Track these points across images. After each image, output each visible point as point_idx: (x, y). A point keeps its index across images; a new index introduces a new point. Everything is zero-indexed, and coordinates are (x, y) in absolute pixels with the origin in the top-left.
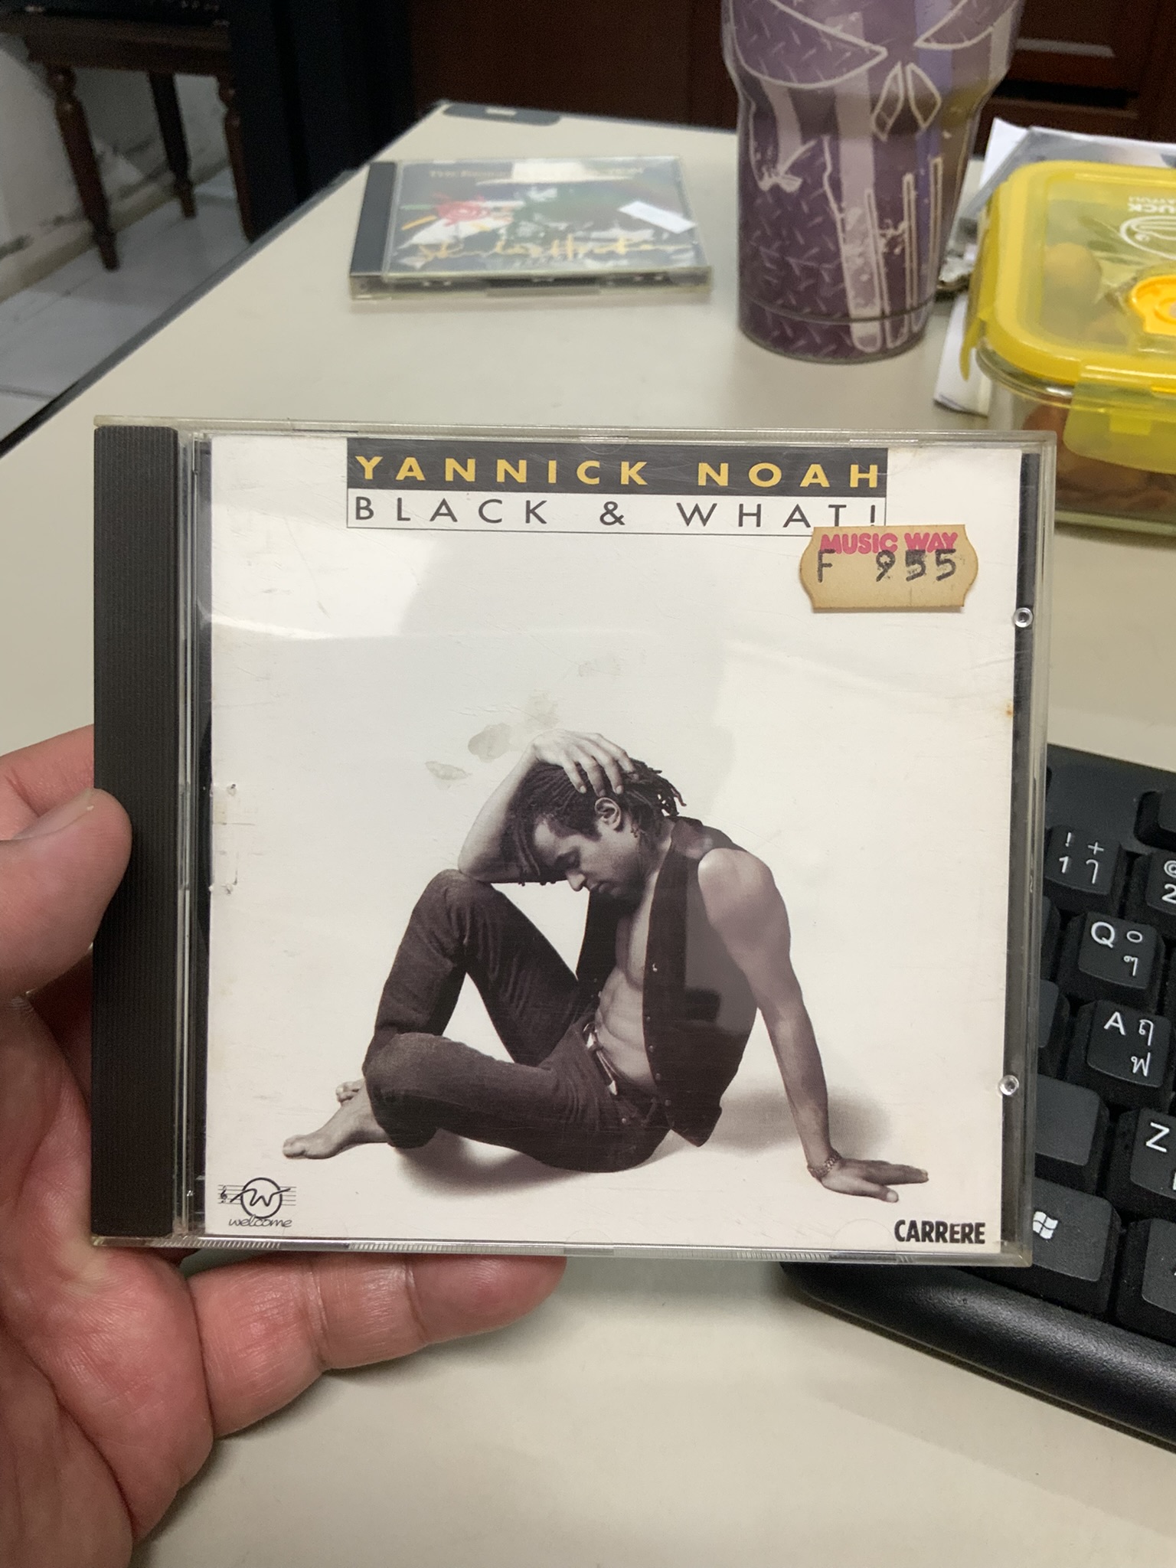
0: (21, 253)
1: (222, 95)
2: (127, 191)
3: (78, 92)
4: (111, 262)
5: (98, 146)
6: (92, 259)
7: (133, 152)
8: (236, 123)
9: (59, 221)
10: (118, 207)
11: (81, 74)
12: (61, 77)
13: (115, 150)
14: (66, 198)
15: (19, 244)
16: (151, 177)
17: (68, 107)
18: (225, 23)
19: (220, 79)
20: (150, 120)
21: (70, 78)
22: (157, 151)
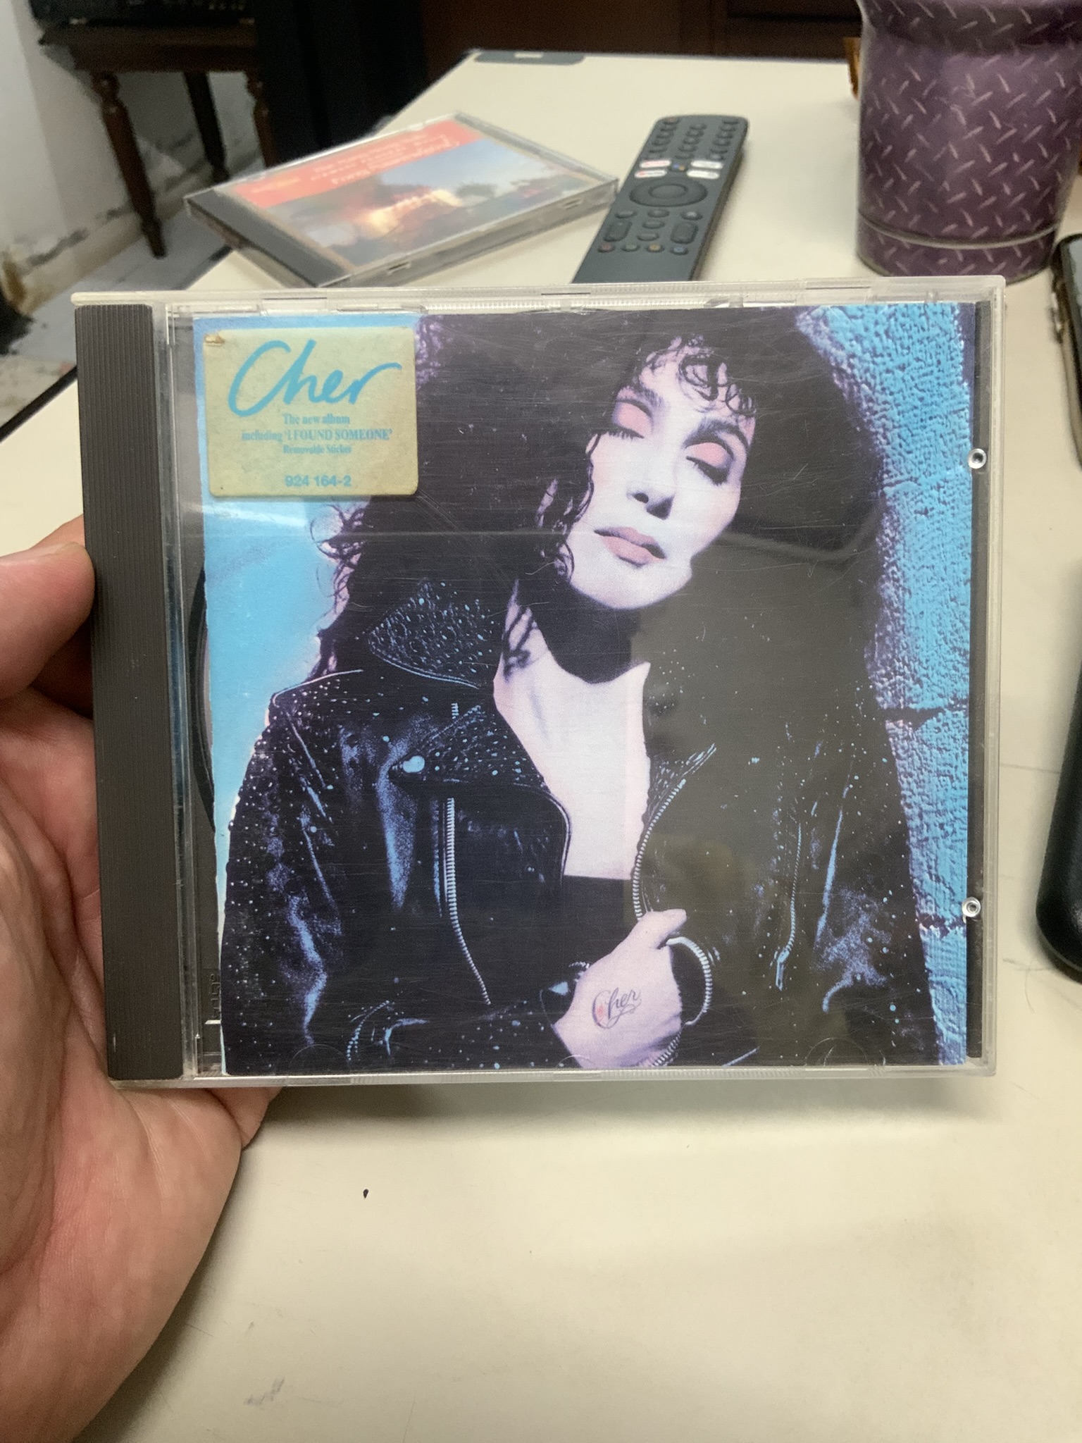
0: (81, 245)
1: (251, 87)
2: (172, 183)
3: (121, 95)
4: (158, 249)
5: (143, 145)
6: (141, 250)
7: (175, 147)
8: (265, 112)
9: (112, 214)
10: (163, 199)
11: (125, 79)
12: (105, 83)
13: (159, 147)
14: (116, 194)
15: (77, 237)
16: (192, 170)
17: (113, 110)
18: (251, 21)
19: (249, 74)
20: (188, 119)
21: (114, 84)
22: (196, 146)
